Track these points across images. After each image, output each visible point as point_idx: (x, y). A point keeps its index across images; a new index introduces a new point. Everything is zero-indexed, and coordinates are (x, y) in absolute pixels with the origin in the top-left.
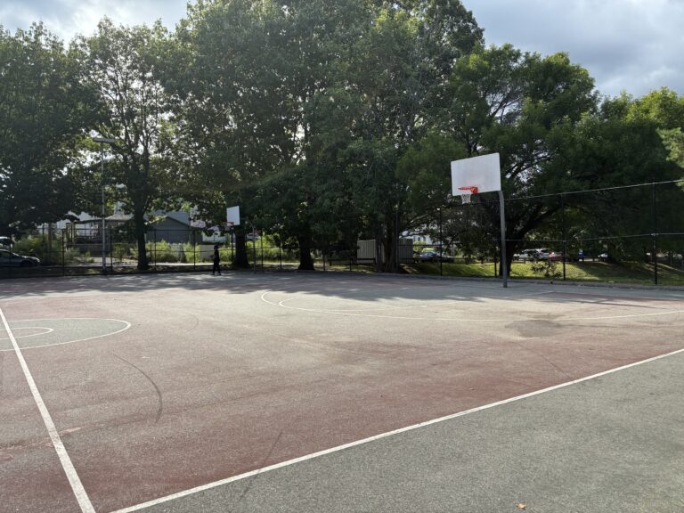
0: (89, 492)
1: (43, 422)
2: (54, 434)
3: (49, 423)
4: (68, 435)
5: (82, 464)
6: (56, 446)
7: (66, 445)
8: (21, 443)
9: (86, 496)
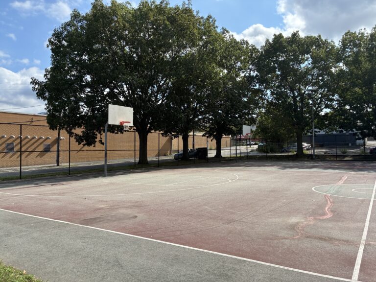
0: (361, 270)
1: (362, 235)
2: (363, 242)
3: (364, 237)
4: (370, 245)
5: (366, 259)
6: (360, 247)
7: (365, 248)
8: (347, 241)
9: (358, 272)
